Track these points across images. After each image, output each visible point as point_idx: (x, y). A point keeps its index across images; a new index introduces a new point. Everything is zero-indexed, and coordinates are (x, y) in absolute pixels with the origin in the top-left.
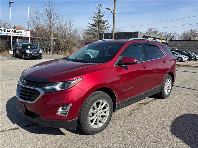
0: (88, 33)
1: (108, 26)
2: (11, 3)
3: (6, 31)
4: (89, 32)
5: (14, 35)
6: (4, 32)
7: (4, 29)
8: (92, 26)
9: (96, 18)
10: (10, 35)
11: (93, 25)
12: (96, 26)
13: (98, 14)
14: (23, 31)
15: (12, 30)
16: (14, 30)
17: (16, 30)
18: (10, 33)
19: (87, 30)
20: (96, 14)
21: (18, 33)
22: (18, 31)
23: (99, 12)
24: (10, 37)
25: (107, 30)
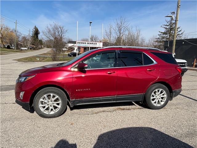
0: (157, 41)
1: (180, 33)
2: (91, 23)
3: (87, 43)
4: (159, 40)
5: (91, 46)
6: (85, 44)
7: (85, 42)
8: (162, 34)
9: (168, 26)
10: (88, 46)
11: (164, 33)
12: (167, 33)
13: (170, 22)
14: (97, 43)
15: (90, 42)
16: (91, 43)
17: (93, 43)
18: (89, 45)
19: (157, 39)
20: (168, 22)
21: (94, 45)
22: (94, 43)
23: (172, 20)
24: (89, 47)
25: (179, 36)
